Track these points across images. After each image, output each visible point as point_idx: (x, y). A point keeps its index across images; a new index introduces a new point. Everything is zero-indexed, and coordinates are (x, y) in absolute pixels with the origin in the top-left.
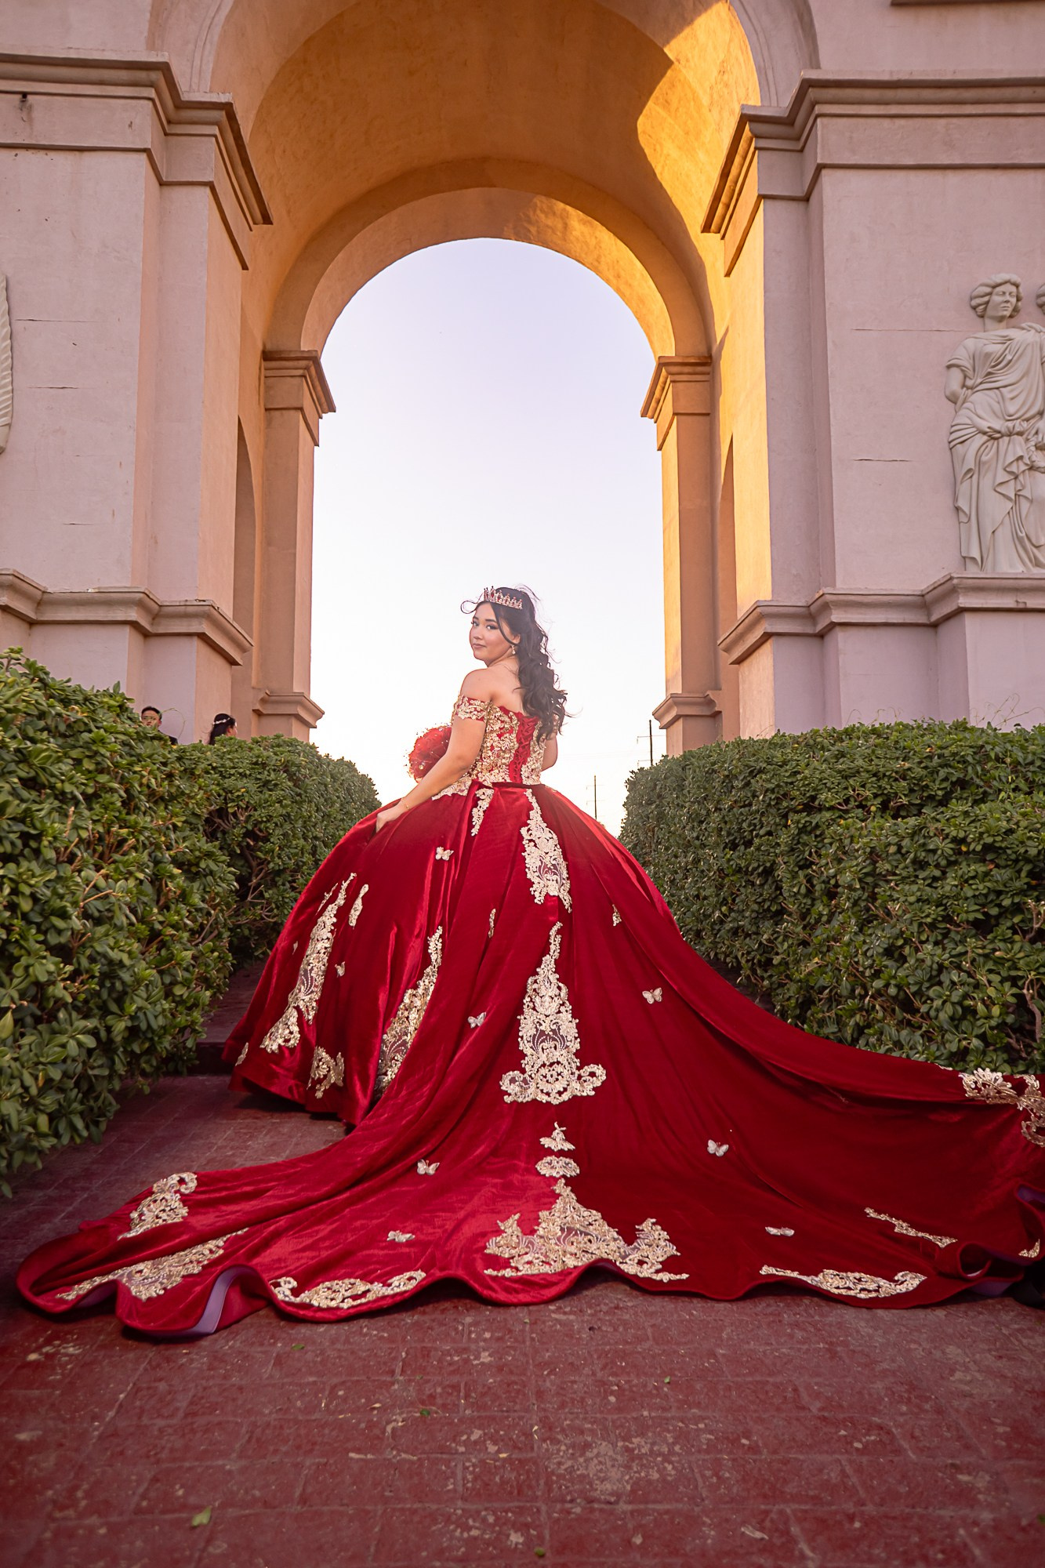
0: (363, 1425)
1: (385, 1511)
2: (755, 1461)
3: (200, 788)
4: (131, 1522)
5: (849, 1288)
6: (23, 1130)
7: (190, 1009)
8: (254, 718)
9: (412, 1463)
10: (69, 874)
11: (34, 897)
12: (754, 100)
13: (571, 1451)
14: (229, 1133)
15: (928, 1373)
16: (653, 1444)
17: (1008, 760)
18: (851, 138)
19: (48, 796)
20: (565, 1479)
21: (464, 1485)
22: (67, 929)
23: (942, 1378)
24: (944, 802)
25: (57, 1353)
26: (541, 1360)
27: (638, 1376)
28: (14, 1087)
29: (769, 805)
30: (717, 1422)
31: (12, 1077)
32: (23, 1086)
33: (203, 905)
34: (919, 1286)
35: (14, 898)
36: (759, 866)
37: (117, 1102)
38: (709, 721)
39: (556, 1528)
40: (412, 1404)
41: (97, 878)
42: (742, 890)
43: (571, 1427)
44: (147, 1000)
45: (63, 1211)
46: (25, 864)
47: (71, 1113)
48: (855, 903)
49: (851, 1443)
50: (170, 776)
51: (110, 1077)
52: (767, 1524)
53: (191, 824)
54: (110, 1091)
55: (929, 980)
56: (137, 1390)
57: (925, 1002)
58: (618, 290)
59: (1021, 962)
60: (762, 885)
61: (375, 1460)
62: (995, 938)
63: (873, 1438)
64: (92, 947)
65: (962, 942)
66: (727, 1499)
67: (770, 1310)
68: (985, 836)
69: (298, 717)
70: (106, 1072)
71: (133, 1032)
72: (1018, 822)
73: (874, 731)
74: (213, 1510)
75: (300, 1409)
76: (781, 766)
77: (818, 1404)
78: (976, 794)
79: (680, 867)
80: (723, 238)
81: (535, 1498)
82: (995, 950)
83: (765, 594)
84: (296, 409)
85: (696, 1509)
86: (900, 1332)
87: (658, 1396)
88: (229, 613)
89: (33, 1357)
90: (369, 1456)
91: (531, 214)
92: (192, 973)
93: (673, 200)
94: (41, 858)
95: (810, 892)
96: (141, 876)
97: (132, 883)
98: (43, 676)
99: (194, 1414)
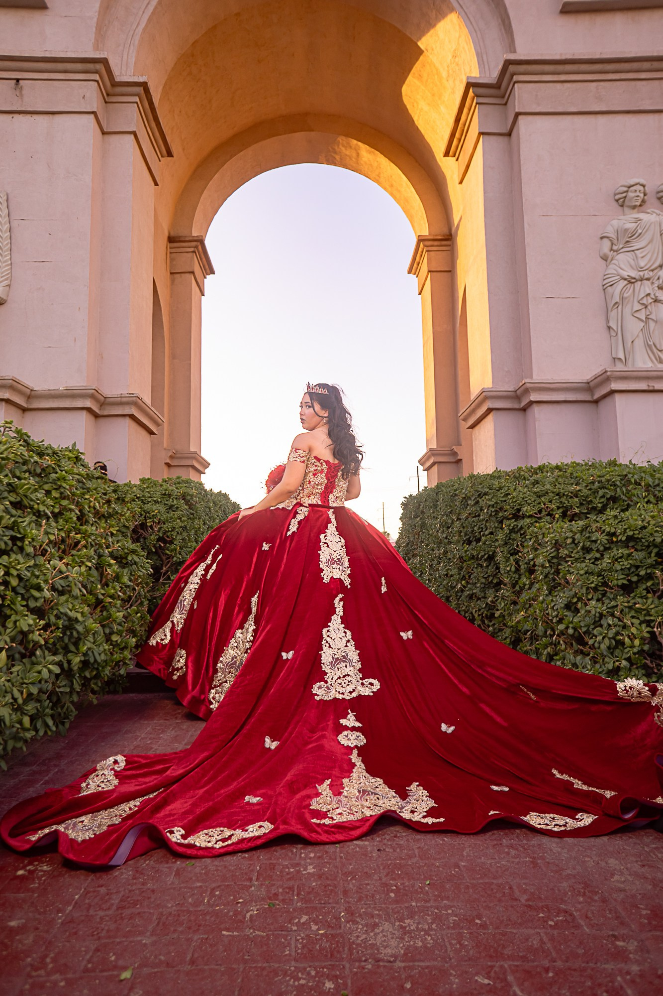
0: (231, 914)
1: (245, 968)
2: (484, 934)
3: (128, 509)
4: (81, 978)
5: (547, 825)
6: (13, 727)
7: (122, 649)
8: (165, 468)
9: (263, 937)
10: (42, 562)
11: (19, 577)
12: (475, 73)
13: (365, 929)
14: (148, 729)
15: (597, 876)
16: (419, 923)
17: (643, 484)
18: (537, 95)
19: (29, 513)
20: (361, 947)
21: (296, 951)
22: (41, 597)
23: (606, 879)
24: (602, 511)
25: (36, 870)
26: (346, 870)
27: (409, 880)
28: (7, 698)
29: (491, 515)
30: (460, 909)
31: (6, 692)
32: (13, 698)
33: (130, 583)
34: (592, 822)
35: (7, 577)
36: (485, 554)
37: (76, 710)
38: (454, 466)
39: (355, 978)
40: (263, 899)
41: (61, 565)
42: (474, 569)
43: (366, 913)
44: (94, 643)
45: (41, 780)
46: (13, 556)
47: (45, 715)
48: (546, 576)
49: (547, 922)
50: (108, 502)
51: (71, 693)
52: (492, 974)
53: (123, 533)
54: (72, 702)
55: (594, 624)
56: (87, 893)
57: (592, 638)
58: (392, 194)
59: (653, 610)
60: (487, 567)
61: (238, 936)
62: (636, 596)
63: (561, 918)
64: (58, 609)
65: (615, 599)
66: (466, 958)
67: (493, 837)
68: (628, 530)
69: (193, 467)
70: (68, 690)
71: (85, 664)
72: (649, 521)
73: (557, 467)
74: (133, 969)
75: (191, 904)
76: (498, 490)
77: (525, 897)
78: (623, 506)
79: (436, 557)
80: (457, 160)
81: (342, 959)
82: (635, 604)
83: (488, 383)
84: (190, 272)
85: (446, 965)
86: (579, 850)
87: (421, 892)
88: (149, 402)
89: (20, 872)
90: (235, 933)
91: (336, 148)
92: (123, 627)
93: (426, 137)
94: (24, 553)
95: (517, 570)
96: (89, 564)
97: (83, 569)
98: (26, 438)
99: (123, 908)
